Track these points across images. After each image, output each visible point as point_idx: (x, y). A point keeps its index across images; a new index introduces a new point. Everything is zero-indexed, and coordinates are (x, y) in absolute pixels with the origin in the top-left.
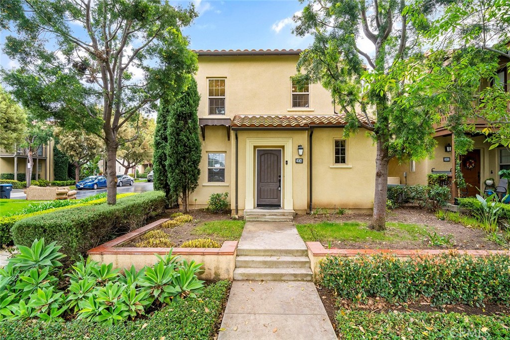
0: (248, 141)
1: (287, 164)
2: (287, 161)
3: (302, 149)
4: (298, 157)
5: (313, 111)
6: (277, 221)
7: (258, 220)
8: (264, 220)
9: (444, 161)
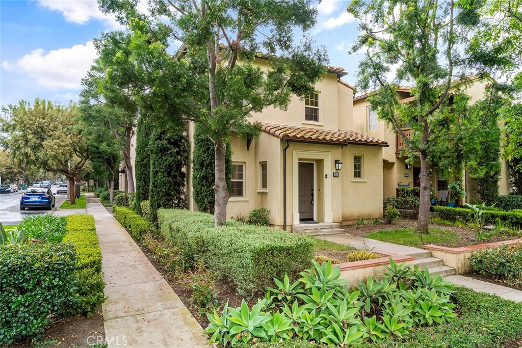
0: (294, 153)
1: (326, 178)
2: (326, 175)
3: (341, 163)
4: (335, 171)
5: (323, 126)
6: (332, 233)
7: (317, 234)
8: (322, 234)
9: (405, 177)
